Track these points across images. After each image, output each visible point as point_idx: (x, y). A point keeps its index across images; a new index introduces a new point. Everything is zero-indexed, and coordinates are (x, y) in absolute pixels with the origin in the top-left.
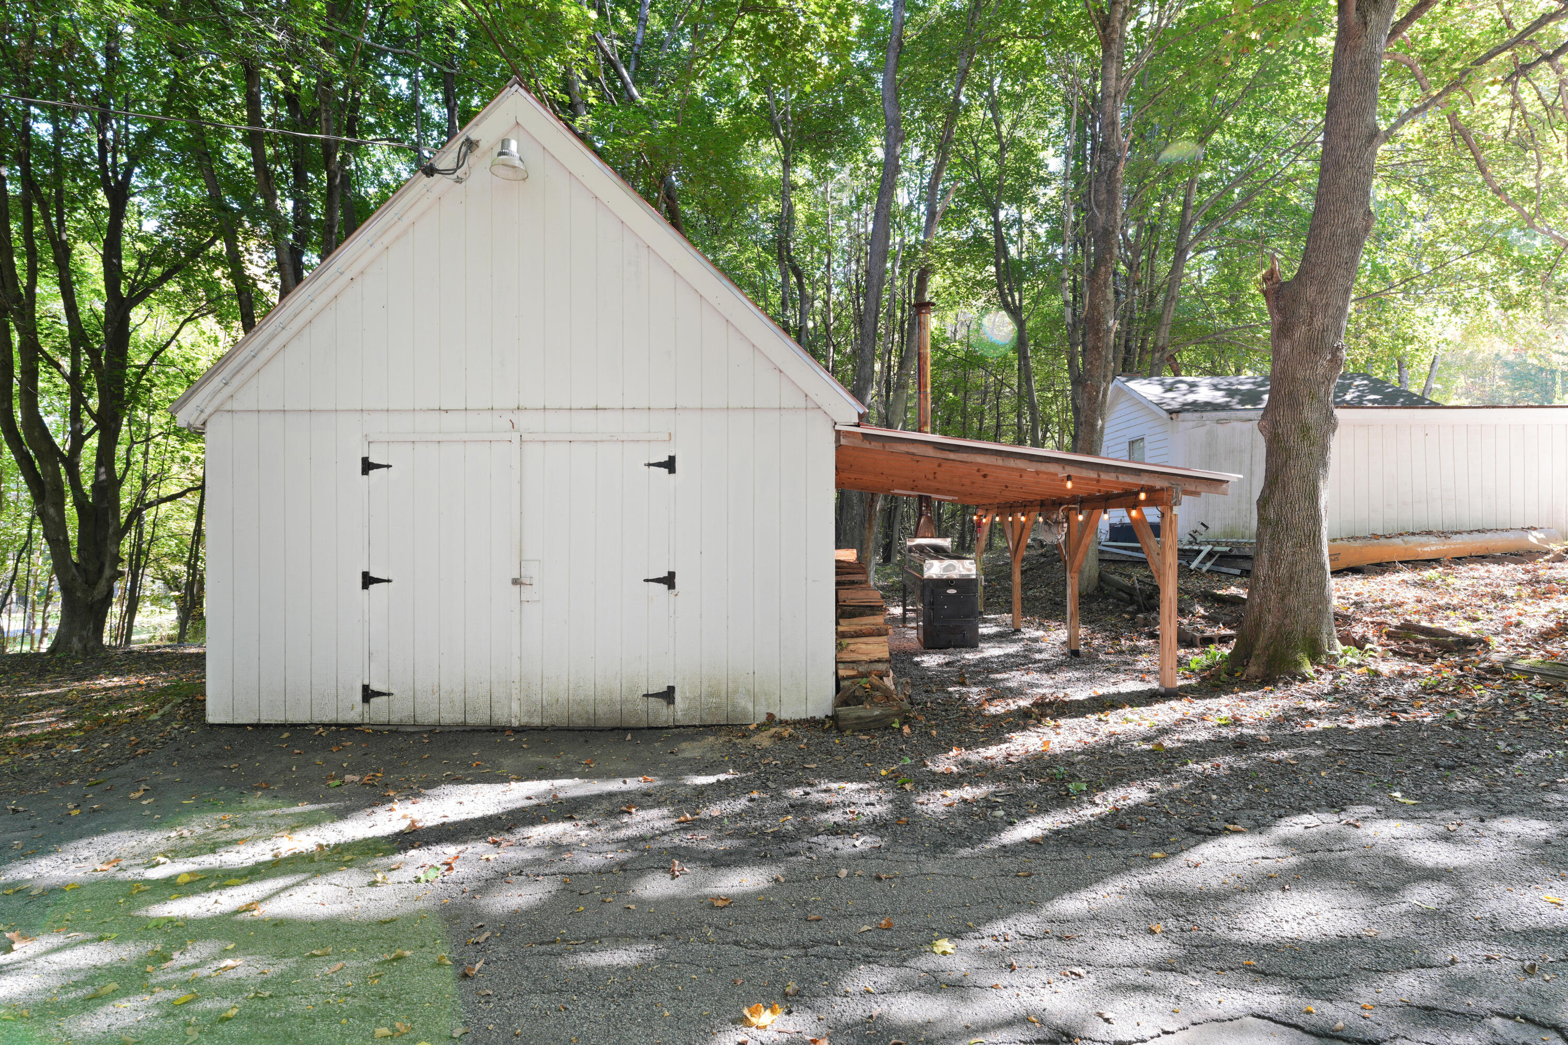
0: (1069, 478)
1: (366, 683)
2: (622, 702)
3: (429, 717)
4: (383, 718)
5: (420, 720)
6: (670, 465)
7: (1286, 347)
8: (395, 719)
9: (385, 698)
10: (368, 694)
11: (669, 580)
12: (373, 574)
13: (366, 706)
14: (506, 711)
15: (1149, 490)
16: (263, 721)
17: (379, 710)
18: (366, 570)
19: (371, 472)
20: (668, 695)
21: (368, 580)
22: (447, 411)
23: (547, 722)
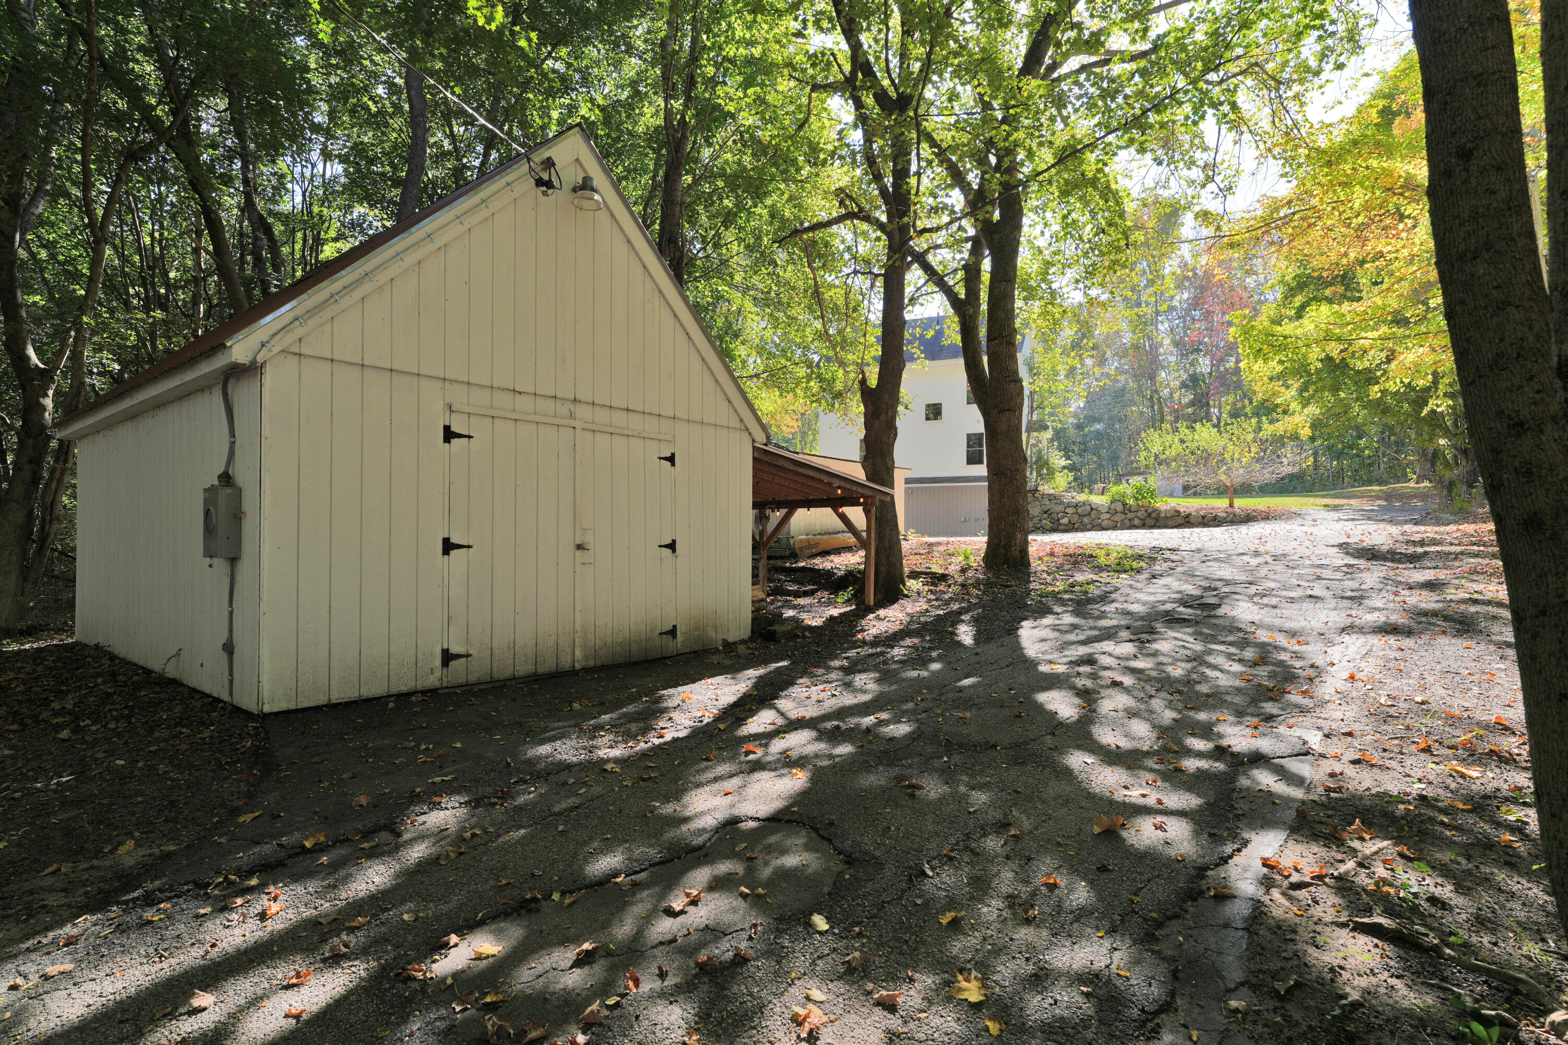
0: (839, 487)
1: (445, 647)
2: (647, 640)
3: (504, 670)
4: (461, 679)
5: (496, 676)
6: (671, 459)
7: (877, 424)
8: (473, 678)
9: (463, 660)
10: (447, 657)
11: (672, 546)
12: (453, 540)
13: (445, 670)
14: (569, 658)
15: (866, 497)
16: (334, 701)
17: (458, 671)
18: (446, 536)
19: (452, 441)
20: (673, 632)
21: (448, 546)
22: (520, 393)
23: (599, 663)
